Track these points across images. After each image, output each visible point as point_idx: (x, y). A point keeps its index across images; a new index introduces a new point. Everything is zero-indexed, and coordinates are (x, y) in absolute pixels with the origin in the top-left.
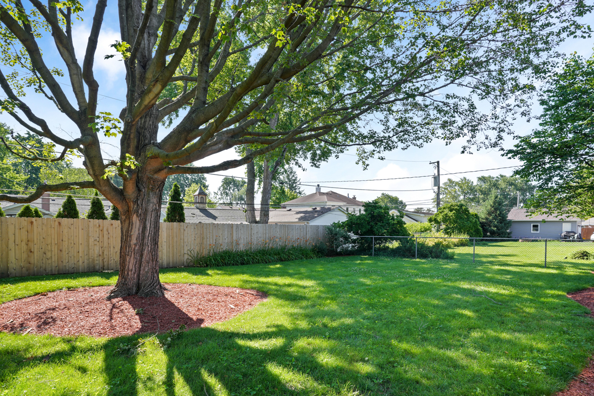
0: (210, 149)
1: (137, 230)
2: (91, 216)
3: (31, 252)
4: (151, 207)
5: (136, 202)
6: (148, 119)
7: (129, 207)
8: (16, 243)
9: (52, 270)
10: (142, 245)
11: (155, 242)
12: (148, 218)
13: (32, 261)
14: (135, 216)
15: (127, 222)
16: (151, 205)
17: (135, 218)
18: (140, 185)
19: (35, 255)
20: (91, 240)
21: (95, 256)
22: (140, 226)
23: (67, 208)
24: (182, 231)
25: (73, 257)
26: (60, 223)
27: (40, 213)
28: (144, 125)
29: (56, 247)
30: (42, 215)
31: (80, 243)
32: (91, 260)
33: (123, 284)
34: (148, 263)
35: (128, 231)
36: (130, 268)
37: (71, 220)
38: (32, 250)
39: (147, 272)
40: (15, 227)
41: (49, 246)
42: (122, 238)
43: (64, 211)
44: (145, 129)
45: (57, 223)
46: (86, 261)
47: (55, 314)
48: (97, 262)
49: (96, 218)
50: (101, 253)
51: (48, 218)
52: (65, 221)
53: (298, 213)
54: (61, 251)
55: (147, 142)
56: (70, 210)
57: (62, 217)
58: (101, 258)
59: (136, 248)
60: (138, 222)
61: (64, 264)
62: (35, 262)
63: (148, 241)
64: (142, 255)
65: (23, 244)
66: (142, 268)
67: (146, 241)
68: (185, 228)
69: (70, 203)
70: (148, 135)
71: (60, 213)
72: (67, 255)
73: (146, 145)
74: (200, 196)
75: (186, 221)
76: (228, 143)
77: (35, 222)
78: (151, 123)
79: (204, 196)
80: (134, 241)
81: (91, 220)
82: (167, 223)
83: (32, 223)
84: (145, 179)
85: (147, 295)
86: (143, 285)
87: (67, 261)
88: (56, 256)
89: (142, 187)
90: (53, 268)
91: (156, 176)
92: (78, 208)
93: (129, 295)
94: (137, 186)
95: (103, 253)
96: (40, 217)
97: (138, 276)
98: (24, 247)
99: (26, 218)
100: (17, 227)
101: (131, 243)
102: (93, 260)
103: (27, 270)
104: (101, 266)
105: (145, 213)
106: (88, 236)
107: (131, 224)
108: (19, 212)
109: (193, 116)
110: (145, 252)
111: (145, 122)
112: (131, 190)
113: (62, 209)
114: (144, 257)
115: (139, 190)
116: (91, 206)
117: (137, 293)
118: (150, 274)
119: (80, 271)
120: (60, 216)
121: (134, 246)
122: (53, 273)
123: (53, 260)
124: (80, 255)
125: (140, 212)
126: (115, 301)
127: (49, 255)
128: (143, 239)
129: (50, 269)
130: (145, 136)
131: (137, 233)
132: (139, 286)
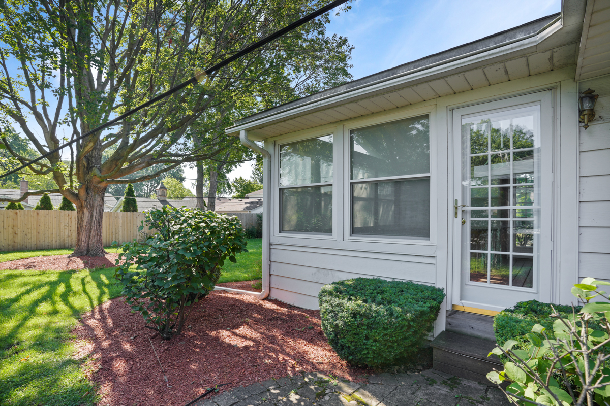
0: (136, 167)
1: (87, 217)
2: (62, 208)
3: (16, 234)
4: (96, 203)
5: (86, 201)
6: (94, 151)
7: (82, 204)
8: (5, 228)
9: (31, 247)
10: (91, 226)
11: (100, 224)
12: (95, 210)
13: (16, 241)
14: (86, 209)
15: (81, 212)
16: (97, 202)
17: (85, 210)
18: (88, 191)
19: (19, 236)
20: (62, 226)
21: (65, 237)
22: (89, 215)
23: (43, 203)
24: (135, 218)
25: (48, 238)
26: (38, 214)
27: (22, 206)
28: (92, 155)
29: (35, 230)
30: (24, 207)
31: (54, 227)
32: (62, 240)
33: (78, 249)
34: (94, 236)
35: (81, 218)
36: (83, 240)
37: (46, 211)
38: (17, 233)
39: (93, 242)
40: (4, 216)
41: (30, 230)
42: (78, 222)
43: (41, 205)
44: (92, 157)
45: (35, 214)
46: (58, 241)
47: (35, 264)
48: (67, 241)
49: (66, 210)
50: (70, 235)
51: (28, 210)
52: (42, 212)
53: (246, 203)
54: (38, 233)
55: (93, 165)
56: (46, 204)
57: (40, 209)
58: (70, 239)
59: (87, 228)
60: (87, 212)
61: (41, 243)
62: (19, 241)
63: (94, 224)
64: (90, 232)
65: (10, 229)
66: (90, 240)
67: (93, 223)
68: (137, 216)
69: (46, 199)
70: (94, 161)
71: (38, 206)
72: (43, 236)
73: (92, 167)
74: (161, 190)
75: (139, 211)
76: (149, 163)
77: (18, 213)
78: (96, 153)
79: (165, 190)
80: (85, 223)
81: (63, 211)
82: (123, 213)
83: (16, 213)
84: (92, 187)
85: (93, 255)
86: (91, 250)
87: (43, 240)
88: (35, 237)
89: (90, 192)
90: (33, 246)
91: (99, 185)
92: (52, 202)
93: (81, 255)
94: (87, 191)
95: (72, 235)
96: (22, 209)
97: (88, 244)
98: (10, 230)
99: (12, 210)
100: (5, 216)
101: (84, 225)
102: (64, 240)
103: (13, 247)
104: (69, 244)
105: (93, 206)
106: (60, 222)
107: (83, 214)
108: (7, 206)
109: (120, 151)
110: (92, 230)
111: (92, 153)
112: (83, 194)
113: (39, 203)
114: (92, 233)
115: (88, 194)
116: (62, 201)
117: (86, 255)
118: (95, 244)
119: (54, 247)
120: (38, 208)
121: (85, 227)
122: (33, 248)
123: (33, 240)
124: (54, 236)
125: (89, 206)
126: (72, 258)
127: (29, 236)
128: (91, 223)
129: (30, 246)
130: (92, 162)
131: (87, 219)
132: (88, 251)
